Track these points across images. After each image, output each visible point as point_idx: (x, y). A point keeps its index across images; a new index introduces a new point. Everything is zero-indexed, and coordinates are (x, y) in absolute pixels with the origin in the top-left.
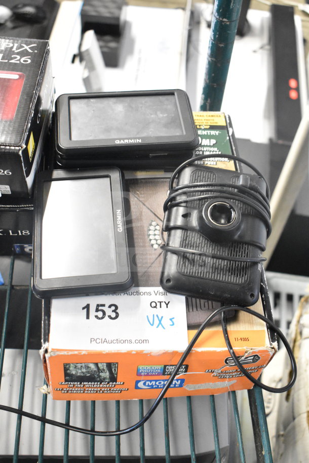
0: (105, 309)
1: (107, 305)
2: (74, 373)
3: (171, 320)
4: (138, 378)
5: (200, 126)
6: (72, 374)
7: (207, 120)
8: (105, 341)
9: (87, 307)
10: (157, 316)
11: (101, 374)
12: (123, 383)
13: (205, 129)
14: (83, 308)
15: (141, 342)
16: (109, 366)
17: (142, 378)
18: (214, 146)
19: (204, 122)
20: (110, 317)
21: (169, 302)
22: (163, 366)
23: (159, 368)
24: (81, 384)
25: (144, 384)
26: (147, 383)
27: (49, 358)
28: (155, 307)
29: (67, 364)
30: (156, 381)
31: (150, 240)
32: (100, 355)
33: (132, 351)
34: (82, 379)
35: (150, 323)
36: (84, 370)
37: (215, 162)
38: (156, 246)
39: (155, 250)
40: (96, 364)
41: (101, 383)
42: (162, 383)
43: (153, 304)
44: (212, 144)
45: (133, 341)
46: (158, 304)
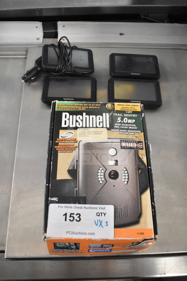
0: (74, 216)
1: (75, 214)
2: (59, 246)
3: (106, 222)
4: (89, 249)
5: (127, 111)
6: (58, 247)
7: (131, 108)
8: (74, 233)
9: (66, 215)
10: (100, 220)
11: (71, 247)
12: (82, 250)
13: (130, 113)
14: (64, 215)
15: (91, 234)
16: (75, 244)
17: (92, 248)
18: (134, 123)
19: (130, 109)
20: (76, 220)
21: (106, 213)
22: (101, 245)
23: (99, 245)
24: (62, 250)
25: (93, 250)
26: (94, 250)
27: (47, 241)
28: (99, 216)
29: (55, 243)
30: (98, 250)
31: (98, 178)
32: (71, 240)
33: (86, 239)
34: (62, 248)
35: (96, 224)
36: (63, 245)
37: (134, 133)
38: (101, 182)
39: (101, 184)
40: (69, 243)
41: (72, 250)
42: (101, 250)
43: (98, 214)
44: (133, 123)
45: (87, 234)
46: (100, 214)
